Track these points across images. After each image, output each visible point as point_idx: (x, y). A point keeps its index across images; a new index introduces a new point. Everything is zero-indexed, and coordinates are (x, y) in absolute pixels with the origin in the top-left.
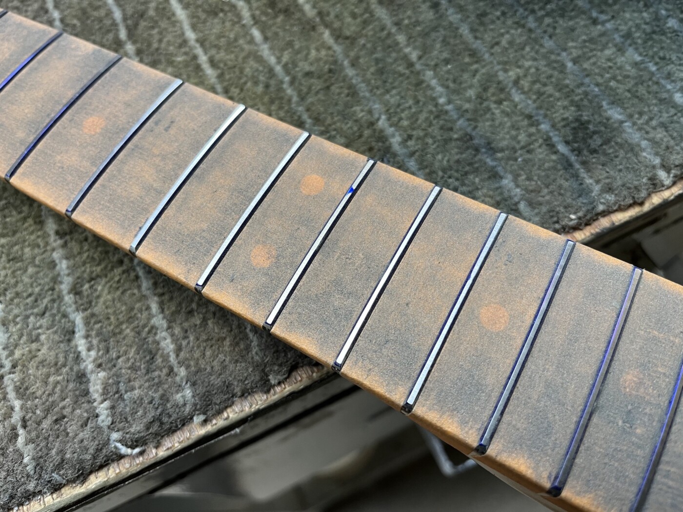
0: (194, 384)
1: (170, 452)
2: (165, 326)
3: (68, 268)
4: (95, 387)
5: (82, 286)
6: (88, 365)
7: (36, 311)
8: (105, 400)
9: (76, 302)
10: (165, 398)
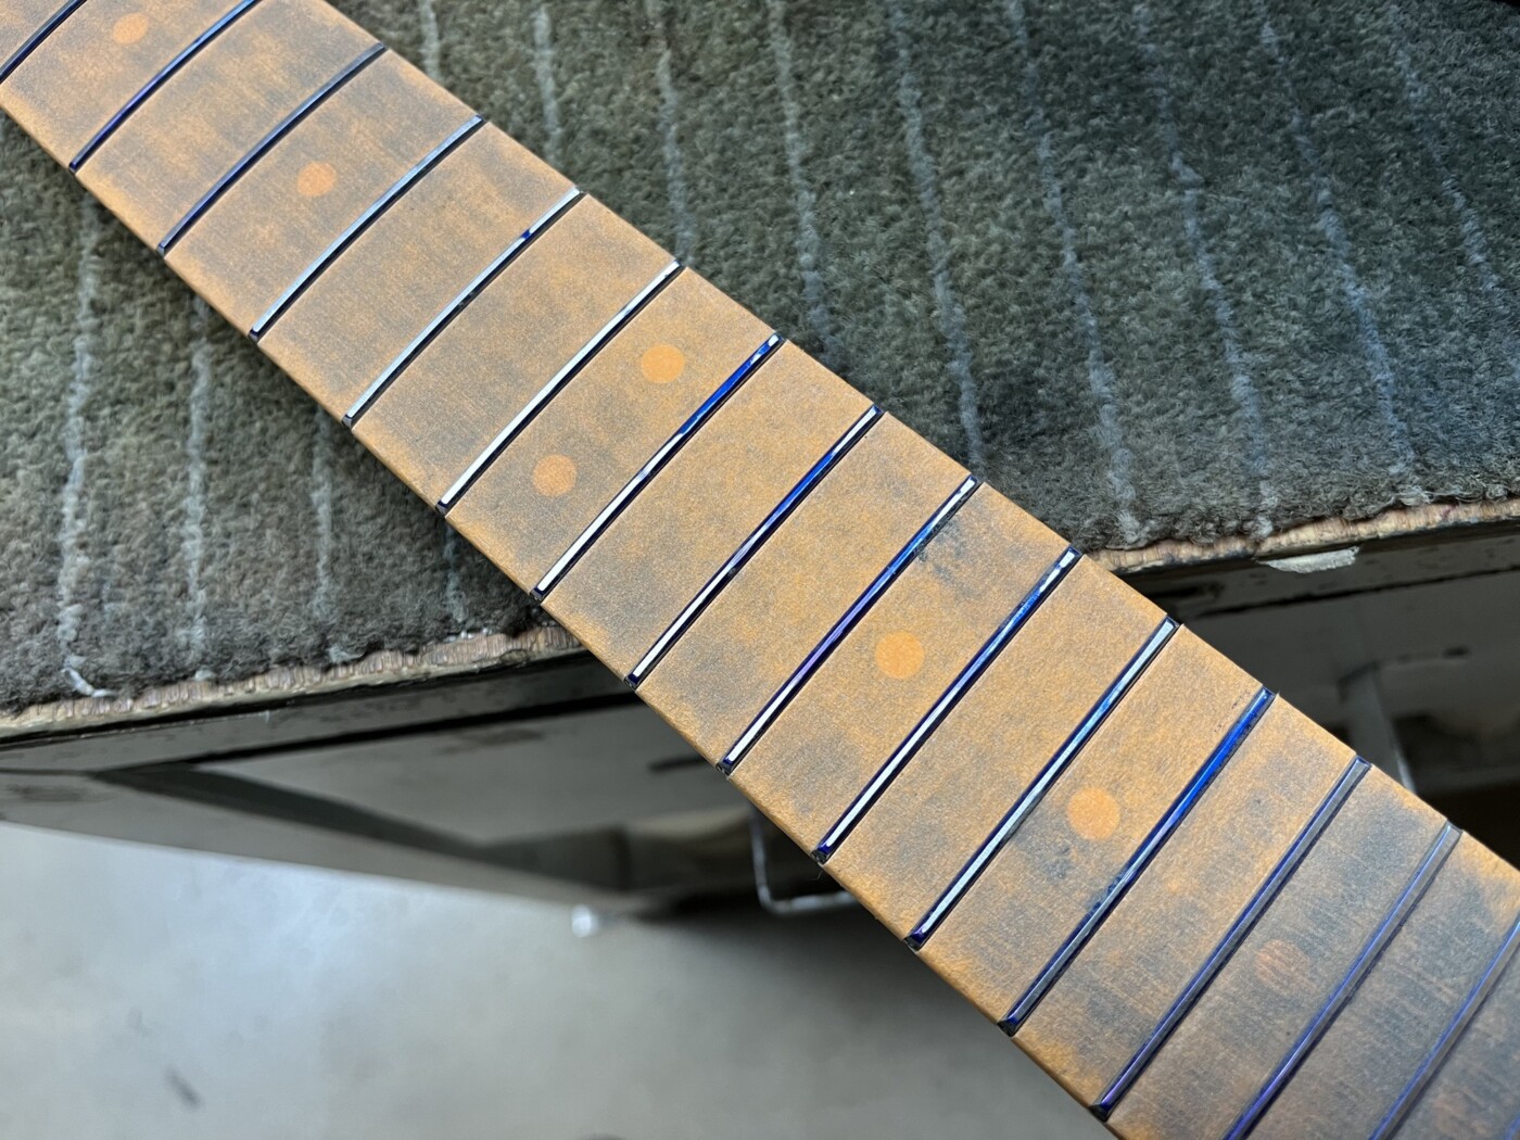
0: (211, 622)
1: (151, 713)
2: (201, 516)
3: (91, 370)
4: (68, 577)
5: (99, 409)
6: (67, 539)
7: (23, 427)
8: (76, 602)
9: (83, 433)
10: (161, 630)
